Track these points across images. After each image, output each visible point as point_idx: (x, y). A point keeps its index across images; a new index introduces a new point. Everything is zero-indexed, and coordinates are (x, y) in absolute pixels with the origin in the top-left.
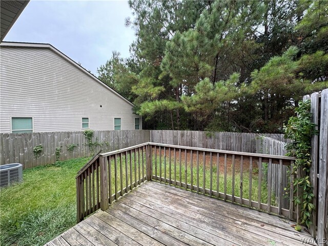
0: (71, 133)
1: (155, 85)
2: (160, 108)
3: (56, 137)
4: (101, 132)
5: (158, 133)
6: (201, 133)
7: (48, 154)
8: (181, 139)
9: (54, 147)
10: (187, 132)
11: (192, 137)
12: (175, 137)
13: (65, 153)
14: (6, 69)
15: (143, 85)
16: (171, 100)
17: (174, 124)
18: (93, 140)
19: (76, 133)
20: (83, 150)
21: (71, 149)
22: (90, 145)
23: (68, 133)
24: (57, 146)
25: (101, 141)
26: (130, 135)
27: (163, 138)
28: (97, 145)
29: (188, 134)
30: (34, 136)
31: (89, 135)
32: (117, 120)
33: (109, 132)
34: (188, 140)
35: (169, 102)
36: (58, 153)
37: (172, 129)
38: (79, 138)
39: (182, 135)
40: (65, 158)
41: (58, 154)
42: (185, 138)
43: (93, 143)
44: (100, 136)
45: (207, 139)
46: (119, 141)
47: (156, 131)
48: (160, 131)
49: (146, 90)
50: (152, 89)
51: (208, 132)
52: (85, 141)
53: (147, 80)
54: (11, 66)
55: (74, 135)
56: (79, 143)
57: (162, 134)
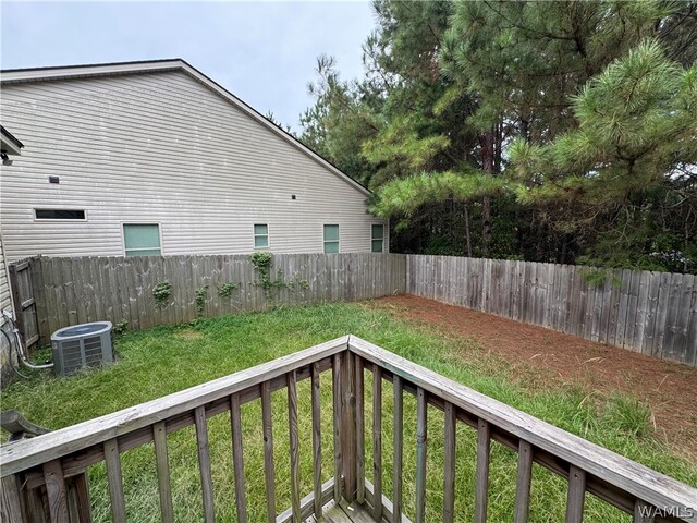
0: (226, 258)
1: (422, 132)
2: (432, 196)
3: (195, 266)
4: (289, 256)
5: (428, 261)
6: (564, 269)
7: (182, 302)
8: (494, 284)
9: (192, 287)
10: (515, 266)
11: (528, 281)
12: (473, 276)
13: (213, 301)
14: (107, 125)
15: (389, 135)
16: (466, 171)
17: (475, 241)
18: (273, 276)
19: (236, 257)
20: (250, 298)
21: (228, 293)
22: (266, 286)
23: (220, 259)
24: (199, 285)
25: (289, 279)
26: (357, 266)
27: (439, 275)
28: (280, 286)
29: (517, 271)
30: (154, 263)
31: (264, 264)
32: (328, 229)
33: (306, 256)
34: (516, 288)
35: (459, 178)
36: (200, 300)
37: (466, 255)
38: (242, 269)
39: (498, 273)
40: (216, 311)
41: (200, 302)
42: (505, 282)
43: (272, 282)
44: (288, 265)
45: (585, 290)
46: (330, 279)
47: (423, 258)
48: (432, 258)
49: (396, 150)
50: (413, 145)
51: (591, 270)
52: (254, 277)
53: (400, 121)
54: (115, 117)
55: (230, 263)
56: (243, 281)
57: (437, 265)
